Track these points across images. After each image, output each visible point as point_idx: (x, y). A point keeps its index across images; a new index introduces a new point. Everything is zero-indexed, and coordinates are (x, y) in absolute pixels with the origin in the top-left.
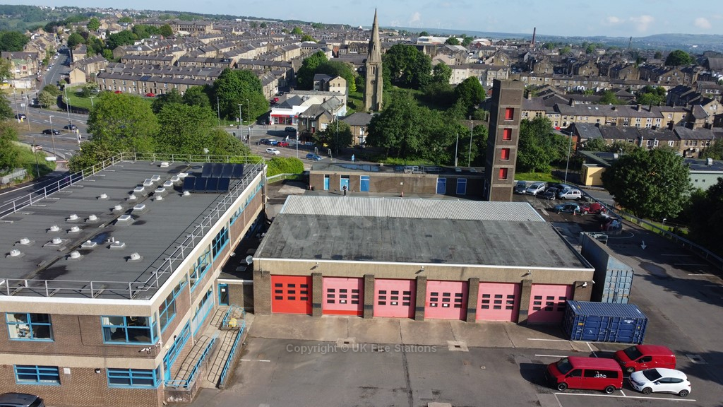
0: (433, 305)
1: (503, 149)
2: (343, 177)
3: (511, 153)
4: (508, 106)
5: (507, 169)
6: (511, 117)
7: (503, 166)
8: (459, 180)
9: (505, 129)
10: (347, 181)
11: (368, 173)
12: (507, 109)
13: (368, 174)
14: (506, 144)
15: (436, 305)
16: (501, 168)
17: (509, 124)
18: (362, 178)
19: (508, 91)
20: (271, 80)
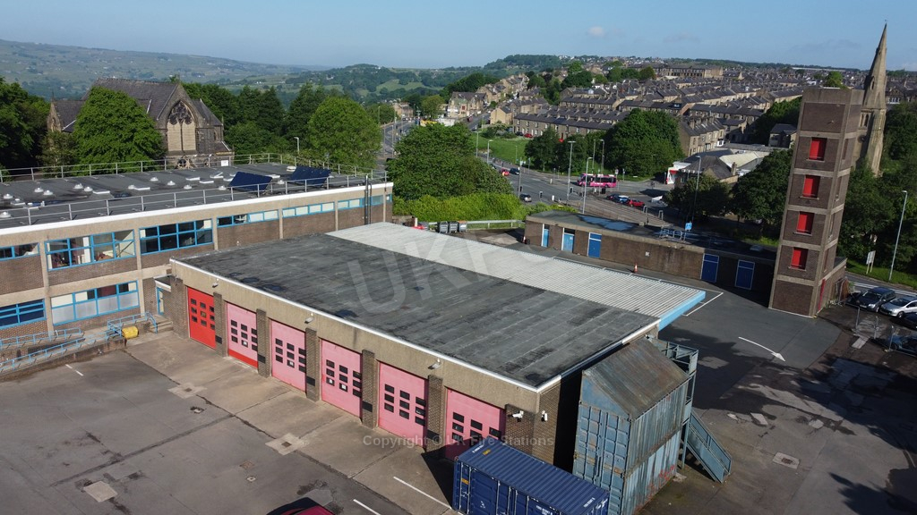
0: (331, 381)
1: (802, 213)
2: (568, 231)
3: (815, 222)
4: (815, 134)
5: (807, 250)
6: (821, 155)
7: (799, 245)
8: (742, 264)
9: (807, 176)
10: (571, 238)
11: (601, 230)
12: (814, 139)
13: (601, 232)
14: (808, 203)
15: (333, 384)
16: (796, 248)
17: (814, 167)
18: (592, 236)
19: (816, 106)
20: (711, 129)
